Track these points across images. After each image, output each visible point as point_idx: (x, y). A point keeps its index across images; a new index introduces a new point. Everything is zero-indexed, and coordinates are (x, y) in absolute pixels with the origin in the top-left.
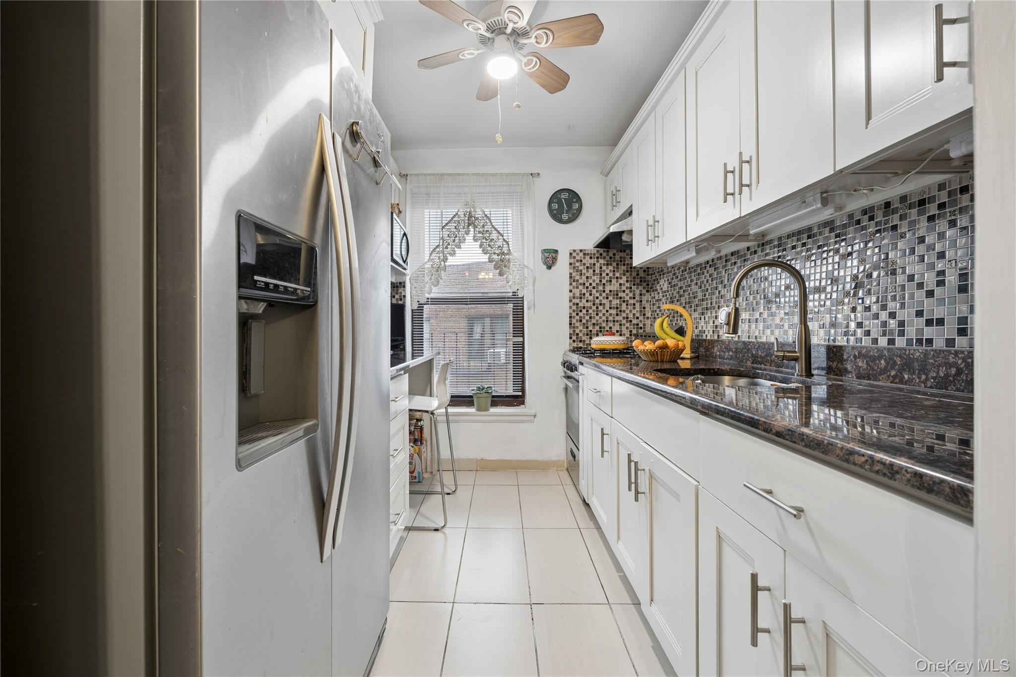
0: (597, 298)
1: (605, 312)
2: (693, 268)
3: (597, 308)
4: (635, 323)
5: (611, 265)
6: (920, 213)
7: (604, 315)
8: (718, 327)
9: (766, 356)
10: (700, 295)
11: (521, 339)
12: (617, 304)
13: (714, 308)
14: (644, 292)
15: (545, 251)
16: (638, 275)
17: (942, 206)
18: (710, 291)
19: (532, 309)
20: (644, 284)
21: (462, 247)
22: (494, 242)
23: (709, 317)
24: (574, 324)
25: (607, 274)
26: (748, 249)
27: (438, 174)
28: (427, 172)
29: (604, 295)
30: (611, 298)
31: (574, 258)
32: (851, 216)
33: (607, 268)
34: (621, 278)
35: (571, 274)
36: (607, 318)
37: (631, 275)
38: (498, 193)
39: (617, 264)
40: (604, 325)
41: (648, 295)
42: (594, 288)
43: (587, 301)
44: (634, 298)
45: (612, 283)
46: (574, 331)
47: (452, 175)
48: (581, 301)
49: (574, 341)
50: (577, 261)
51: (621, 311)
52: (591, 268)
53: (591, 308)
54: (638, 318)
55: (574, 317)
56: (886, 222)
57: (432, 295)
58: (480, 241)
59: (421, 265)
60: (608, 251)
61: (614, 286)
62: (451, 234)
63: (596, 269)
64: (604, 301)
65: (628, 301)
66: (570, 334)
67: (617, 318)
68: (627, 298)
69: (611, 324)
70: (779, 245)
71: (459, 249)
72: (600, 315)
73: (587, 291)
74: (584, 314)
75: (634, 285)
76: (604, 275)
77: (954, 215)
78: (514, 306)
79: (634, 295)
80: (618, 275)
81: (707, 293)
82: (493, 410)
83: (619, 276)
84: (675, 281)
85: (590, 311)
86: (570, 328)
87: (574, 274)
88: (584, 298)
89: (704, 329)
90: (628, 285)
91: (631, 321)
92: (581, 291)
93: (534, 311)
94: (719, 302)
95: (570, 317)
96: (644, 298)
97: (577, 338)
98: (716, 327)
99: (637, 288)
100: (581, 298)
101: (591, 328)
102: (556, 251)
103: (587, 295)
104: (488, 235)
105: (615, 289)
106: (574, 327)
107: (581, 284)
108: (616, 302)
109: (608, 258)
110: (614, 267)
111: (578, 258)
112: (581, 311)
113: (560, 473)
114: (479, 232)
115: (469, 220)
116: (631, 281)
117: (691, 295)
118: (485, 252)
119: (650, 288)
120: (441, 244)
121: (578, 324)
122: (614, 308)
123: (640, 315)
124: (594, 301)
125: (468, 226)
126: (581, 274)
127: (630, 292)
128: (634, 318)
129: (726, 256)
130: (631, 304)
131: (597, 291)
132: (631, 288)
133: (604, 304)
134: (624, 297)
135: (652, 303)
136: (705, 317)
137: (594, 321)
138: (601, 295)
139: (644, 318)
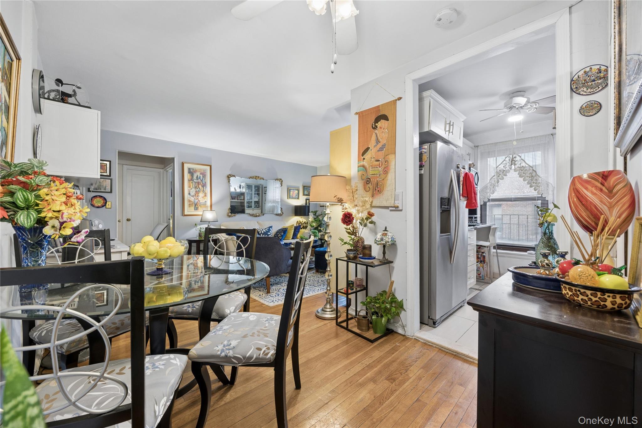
22: (527, 171)
27: (494, 143)
28: (488, 143)
57: (491, 198)
59: (485, 185)
62: (501, 170)
104: (523, 168)
114: (518, 167)
115: (511, 162)
120: (496, 174)
125: (511, 165)
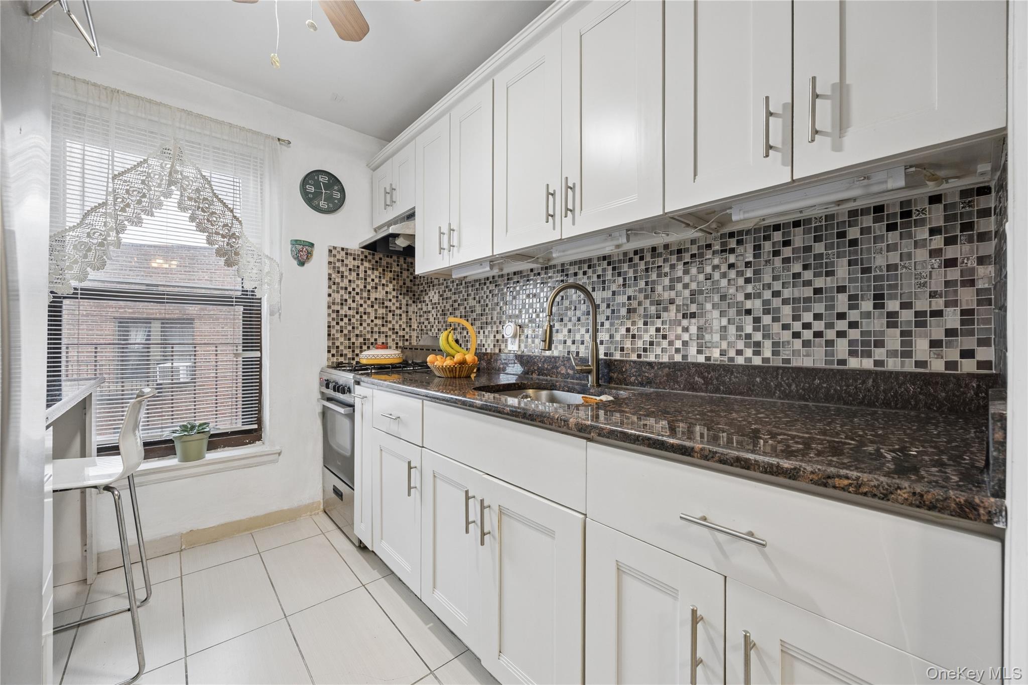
0: (361, 305)
1: (370, 322)
2: (470, 282)
3: (361, 317)
4: (402, 334)
5: (377, 270)
6: (679, 259)
7: (368, 325)
8: (500, 341)
9: (552, 368)
10: (478, 310)
11: (258, 354)
12: (383, 314)
13: (495, 323)
14: (410, 302)
15: (295, 242)
16: (404, 284)
17: (693, 256)
18: (490, 306)
19: (277, 315)
20: (411, 294)
21: (155, 214)
22: (216, 218)
23: (489, 331)
24: (334, 335)
25: (373, 280)
26: (532, 270)
27: (106, 88)
28: (79, 76)
29: (369, 302)
30: (376, 307)
31: (335, 256)
32: (625, 254)
33: (373, 273)
34: (387, 286)
35: (330, 275)
36: (372, 328)
37: (397, 283)
38: (224, 150)
39: (384, 270)
40: (368, 336)
41: (414, 305)
42: (357, 294)
43: (350, 309)
44: (401, 308)
45: (378, 290)
46: (333, 343)
47: (137, 97)
48: (342, 308)
49: (333, 355)
50: (338, 260)
51: (386, 322)
52: (354, 270)
53: (354, 317)
54: (404, 329)
55: (334, 327)
56: (653, 263)
57: (86, 284)
58: (190, 212)
59: (60, 230)
60: (374, 255)
61: (380, 294)
62: (134, 191)
63: (360, 273)
64: (369, 310)
65: (394, 311)
66: (329, 347)
67: (383, 329)
68: (393, 308)
69: (376, 336)
70: (563, 271)
71: (149, 217)
72: (365, 325)
73: (349, 297)
74: (345, 323)
75: (401, 294)
76: (369, 280)
77: (702, 264)
78: (244, 310)
79: (401, 304)
80: (384, 281)
81: (487, 309)
82: (211, 456)
83: (385, 283)
84: (448, 294)
85: (353, 320)
86: (328, 339)
87: (333, 276)
88: (346, 305)
89: (484, 342)
90: (394, 293)
91: (397, 333)
92: (342, 296)
93: (280, 318)
94: (501, 317)
95: (329, 327)
96: (411, 309)
97: (337, 352)
98: (498, 341)
99: (404, 298)
100: (342, 304)
101: (353, 340)
102: (312, 245)
103: (350, 301)
104: (207, 206)
105: (381, 297)
106: (333, 339)
107: (342, 288)
108: (381, 311)
109: (373, 262)
110: (380, 273)
111: (339, 257)
112: (342, 320)
113: (316, 518)
114: (190, 199)
115: (169, 176)
116: (397, 290)
117: (468, 309)
118: (201, 228)
119: (417, 299)
120: (111, 202)
121: (338, 335)
122: (379, 318)
123: (407, 326)
124: (358, 309)
125: (169, 186)
126: (342, 277)
127: (397, 301)
128: (400, 330)
129: (508, 274)
130: (397, 315)
131: (361, 298)
132: (397, 297)
133: (369, 313)
134: (390, 307)
135: (418, 314)
136: (484, 331)
137: (357, 332)
138: (365, 302)
139: (410, 330)
